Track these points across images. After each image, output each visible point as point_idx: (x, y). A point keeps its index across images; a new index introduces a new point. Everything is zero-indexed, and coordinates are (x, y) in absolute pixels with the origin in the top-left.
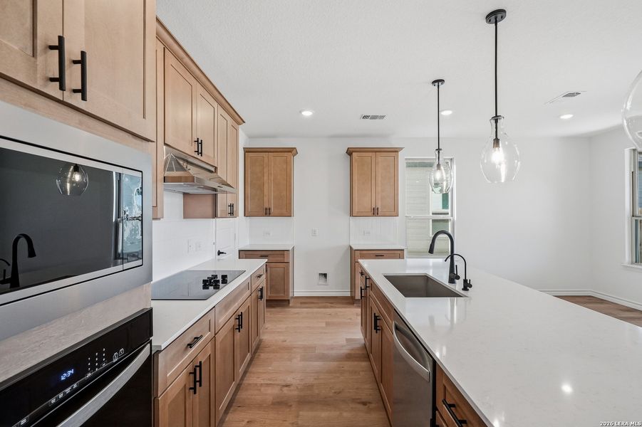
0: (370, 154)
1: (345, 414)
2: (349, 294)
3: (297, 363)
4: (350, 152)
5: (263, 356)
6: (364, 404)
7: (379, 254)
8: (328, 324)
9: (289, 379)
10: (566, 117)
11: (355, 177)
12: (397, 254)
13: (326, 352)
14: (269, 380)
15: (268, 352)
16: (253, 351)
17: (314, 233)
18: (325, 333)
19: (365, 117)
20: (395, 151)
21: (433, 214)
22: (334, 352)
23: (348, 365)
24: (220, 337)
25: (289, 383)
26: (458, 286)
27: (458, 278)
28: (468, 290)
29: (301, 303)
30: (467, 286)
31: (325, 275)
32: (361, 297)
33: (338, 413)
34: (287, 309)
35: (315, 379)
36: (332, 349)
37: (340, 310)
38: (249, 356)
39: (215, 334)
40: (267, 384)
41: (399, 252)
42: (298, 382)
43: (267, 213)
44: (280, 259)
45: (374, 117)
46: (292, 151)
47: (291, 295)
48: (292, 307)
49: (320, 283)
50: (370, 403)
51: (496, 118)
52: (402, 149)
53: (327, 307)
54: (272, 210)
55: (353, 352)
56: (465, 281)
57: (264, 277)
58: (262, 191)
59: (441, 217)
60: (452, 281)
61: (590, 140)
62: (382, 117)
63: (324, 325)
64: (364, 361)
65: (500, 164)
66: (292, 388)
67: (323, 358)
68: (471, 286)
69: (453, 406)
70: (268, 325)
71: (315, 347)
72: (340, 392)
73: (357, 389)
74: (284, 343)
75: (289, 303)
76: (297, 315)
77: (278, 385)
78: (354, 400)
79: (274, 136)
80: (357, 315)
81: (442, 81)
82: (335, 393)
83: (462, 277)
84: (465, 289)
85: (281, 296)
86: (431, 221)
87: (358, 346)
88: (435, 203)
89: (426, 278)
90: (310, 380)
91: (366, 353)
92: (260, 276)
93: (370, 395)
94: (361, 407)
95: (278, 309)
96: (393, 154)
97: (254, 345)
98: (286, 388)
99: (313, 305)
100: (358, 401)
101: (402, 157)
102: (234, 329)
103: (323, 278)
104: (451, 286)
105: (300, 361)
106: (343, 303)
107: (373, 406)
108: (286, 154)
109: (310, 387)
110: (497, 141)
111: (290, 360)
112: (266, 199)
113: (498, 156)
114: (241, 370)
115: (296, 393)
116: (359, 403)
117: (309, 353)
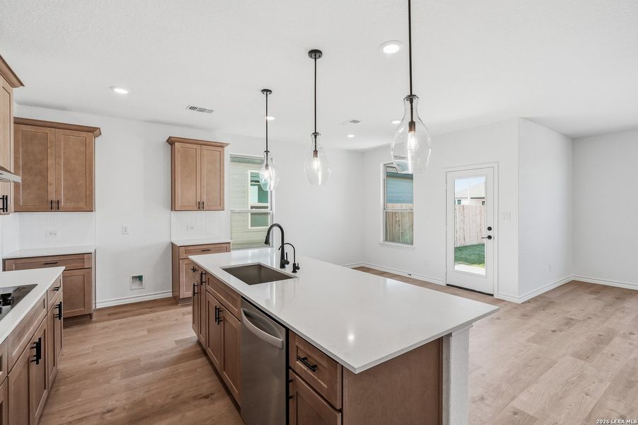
0: (195, 146)
1: (188, 414)
2: (170, 295)
3: (118, 382)
4: (171, 142)
5: (63, 389)
6: (207, 397)
7: (205, 249)
8: (149, 331)
9: (110, 403)
10: (351, 136)
11: (178, 169)
12: (223, 247)
13: (154, 360)
14: (80, 413)
15: (71, 383)
16: (50, 386)
17: (125, 230)
18: (148, 341)
19: (192, 108)
20: (222, 146)
21: (252, 207)
22: (163, 358)
23: (182, 367)
24: (13, 377)
25: (110, 407)
26: (288, 270)
27: (288, 263)
28: (296, 272)
29: (109, 315)
30: (296, 268)
31: (140, 278)
32: (194, 294)
33: (179, 416)
34: (90, 326)
35: (146, 392)
36: (161, 355)
37: (163, 313)
38: (45, 393)
39: (8, 373)
40: (79, 419)
41: (226, 245)
42: (124, 402)
43: (54, 206)
44: (79, 265)
45: (202, 110)
46: (94, 131)
47: (94, 308)
48: (95, 322)
49: (134, 287)
50: (212, 394)
51: (316, 134)
52: (227, 145)
53: (147, 313)
54: (62, 204)
55: (186, 352)
56: (294, 265)
57: (61, 289)
58: (46, 178)
59: (263, 210)
60: (282, 266)
61: (362, 155)
62: (211, 111)
63: (145, 333)
64: (200, 357)
65: (318, 170)
66: (117, 411)
67: (151, 367)
68: (298, 268)
69: (306, 358)
70: (65, 350)
71: (139, 359)
72: (178, 396)
73: (197, 386)
74: (94, 365)
75: (91, 318)
76: (105, 330)
77: (96, 414)
78: (195, 398)
79: (62, 108)
80: (189, 313)
81: (270, 91)
82: (173, 397)
83: (291, 263)
84: (294, 271)
85: (79, 311)
86: (250, 214)
87: (191, 345)
88: (253, 197)
89: (260, 267)
90: (140, 394)
91: (202, 349)
92: (57, 289)
93: (211, 387)
94: (204, 401)
95: (76, 328)
96: (219, 149)
97: (50, 377)
98: (109, 414)
99: (125, 314)
100: (200, 396)
101: (228, 152)
102: (29, 362)
103: (138, 282)
104: (282, 271)
105: (122, 379)
106: (165, 306)
107: (215, 396)
108: (84, 134)
109: (142, 402)
110: (316, 152)
111: (108, 382)
112: (51, 189)
113: (316, 164)
114: (37, 414)
115: (124, 414)
116: (202, 398)
117: (131, 368)
